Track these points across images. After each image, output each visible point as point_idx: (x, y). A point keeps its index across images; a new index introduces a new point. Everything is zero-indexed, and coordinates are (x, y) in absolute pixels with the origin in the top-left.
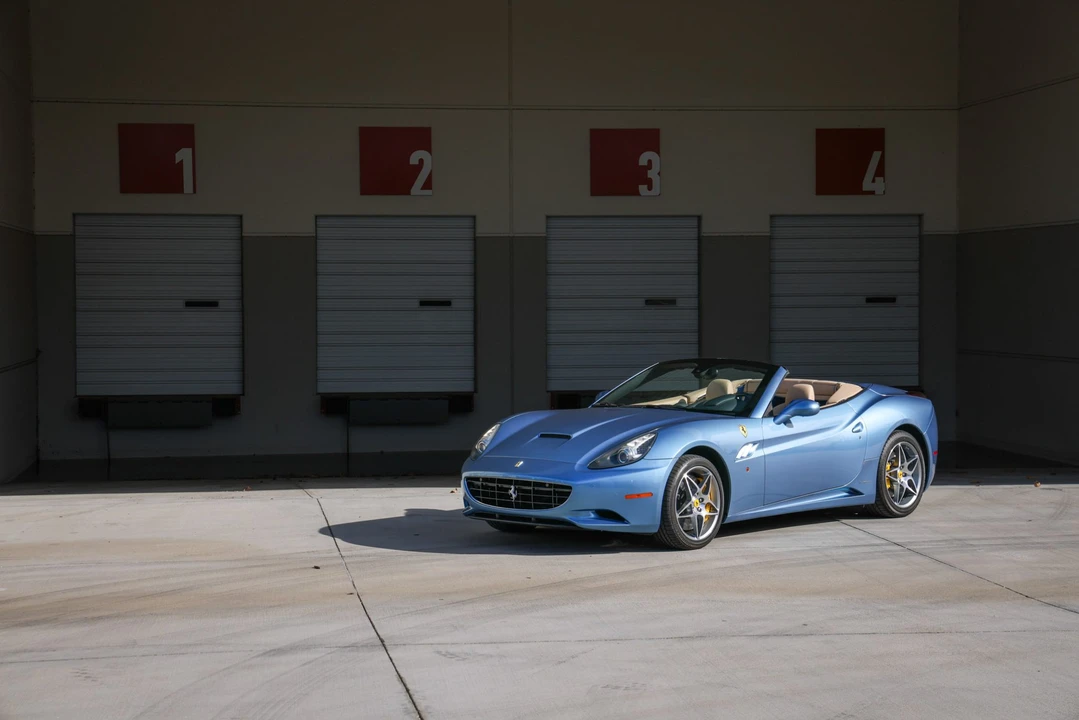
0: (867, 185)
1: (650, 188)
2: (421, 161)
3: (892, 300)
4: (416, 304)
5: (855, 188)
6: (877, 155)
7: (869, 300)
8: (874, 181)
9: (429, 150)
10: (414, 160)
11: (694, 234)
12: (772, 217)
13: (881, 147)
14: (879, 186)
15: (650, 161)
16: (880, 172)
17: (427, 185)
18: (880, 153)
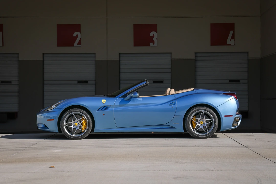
0: (228, 42)
1: (154, 44)
2: (77, 35)
3: (238, 81)
4: (76, 82)
5: (224, 43)
6: (231, 32)
7: (230, 81)
8: (231, 41)
9: (80, 32)
10: (75, 35)
11: (169, 59)
12: (196, 53)
13: (233, 29)
14: (232, 42)
15: (153, 35)
16: (233, 37)
17: (79, 43)
18: (233, 31)
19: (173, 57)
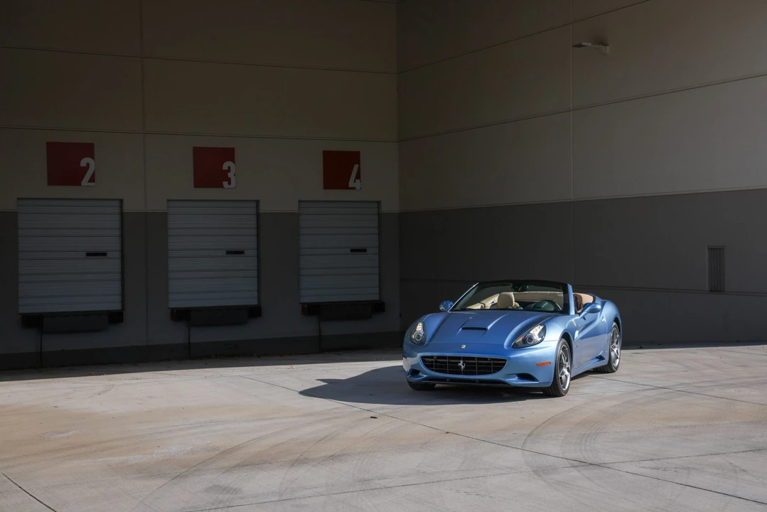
0: (351, 184)
1: (229, 184)
2: (88, 164)
3: (364, 250)
4: (83, 255)
5: (346, 187)
6: (356, 167)
7: (352, 251)
8: (355, 182)
9: (93, 158)
10: (83, 163)
11: (254, 211)
12: (299, 201)
13: (359, 163)
14: (358, 184)
15: (229, 167)
16: (358, 177)
17: (92, 180)
18: (357, 165)
19: (263, 209)
